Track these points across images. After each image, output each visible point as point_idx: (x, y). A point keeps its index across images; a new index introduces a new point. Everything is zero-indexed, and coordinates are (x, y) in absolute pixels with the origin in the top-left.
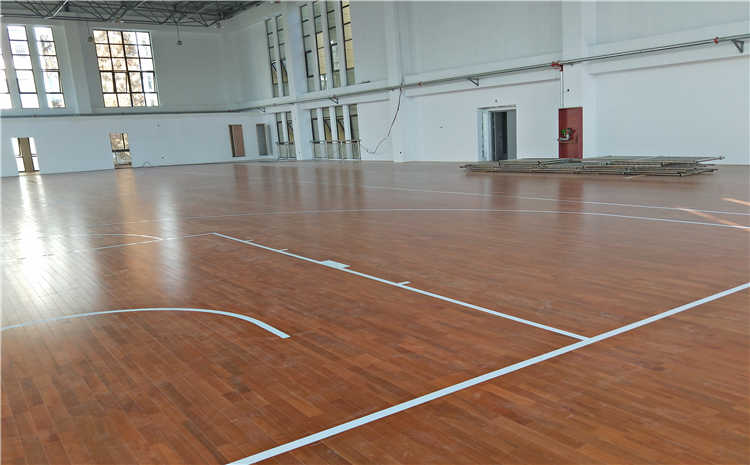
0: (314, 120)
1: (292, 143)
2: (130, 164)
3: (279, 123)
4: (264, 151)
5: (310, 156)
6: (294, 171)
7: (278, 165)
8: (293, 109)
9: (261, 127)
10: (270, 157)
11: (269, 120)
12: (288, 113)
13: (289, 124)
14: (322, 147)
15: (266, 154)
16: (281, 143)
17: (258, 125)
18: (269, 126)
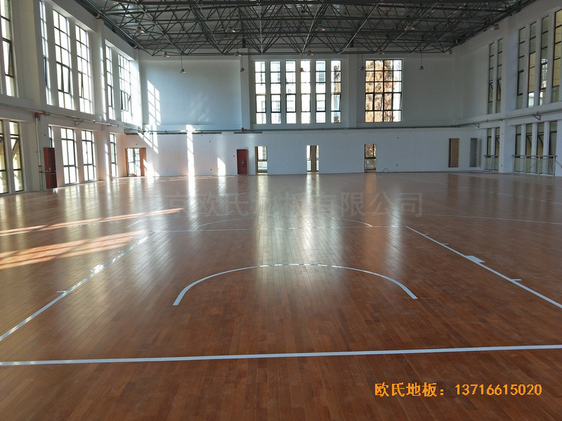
0: (518, 135)
1: (497, 157)
2: (375, 169)
3: (489, 137)
4: (473, 164)
5: (510, 170)
6: (496, 182)
7: (483, 176)
8: (502, 125)
9: (474, 141)
10: (478, 168)
11: (481, 134)
12: (497, 128)
13: (497, 139)
14: (522, 161)
15: (475, 166)
16: (488, 156)
17: (472, 139)
18: (481, 140)
